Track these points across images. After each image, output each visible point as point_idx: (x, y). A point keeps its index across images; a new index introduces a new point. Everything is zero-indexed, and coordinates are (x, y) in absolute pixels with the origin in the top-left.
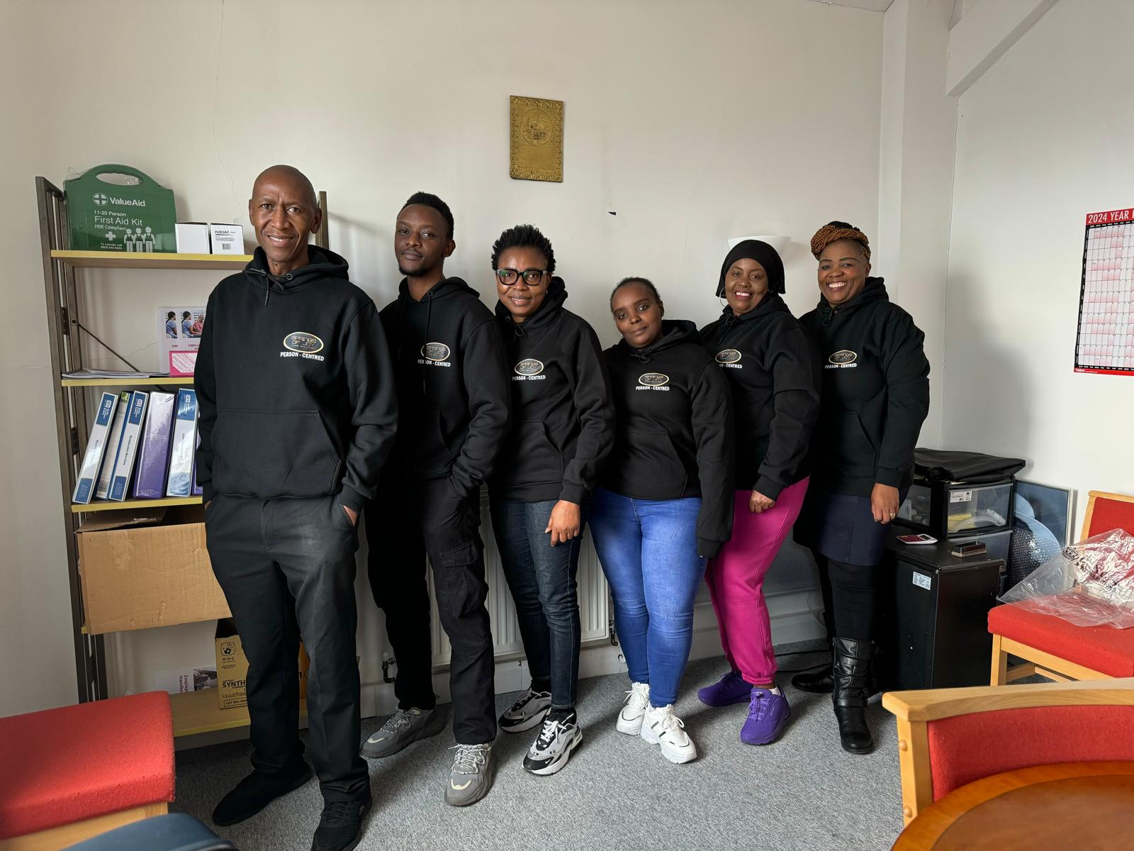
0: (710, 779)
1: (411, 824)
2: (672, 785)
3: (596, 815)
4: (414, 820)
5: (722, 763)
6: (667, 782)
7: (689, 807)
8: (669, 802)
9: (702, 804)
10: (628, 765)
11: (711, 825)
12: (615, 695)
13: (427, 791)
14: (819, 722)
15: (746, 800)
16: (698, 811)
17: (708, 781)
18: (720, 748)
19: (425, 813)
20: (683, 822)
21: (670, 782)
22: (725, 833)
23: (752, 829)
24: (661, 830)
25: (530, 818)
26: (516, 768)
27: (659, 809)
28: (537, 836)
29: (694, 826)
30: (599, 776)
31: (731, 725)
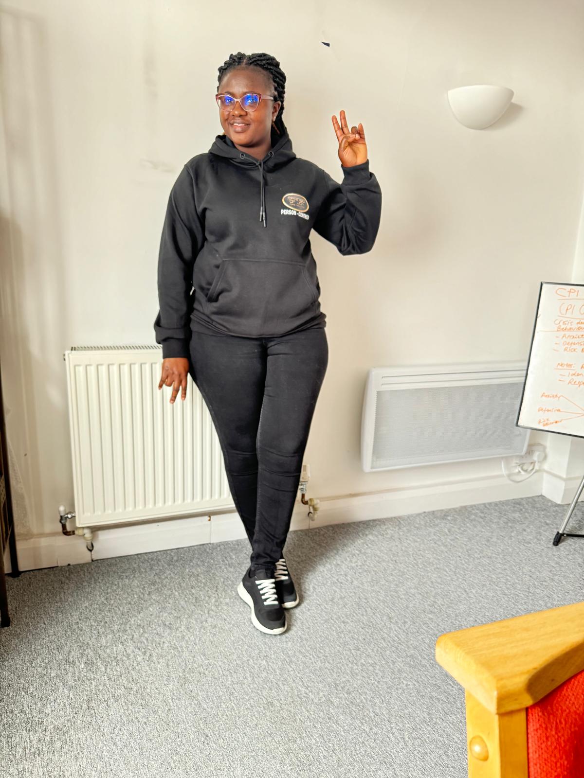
0: (394, 663)
1: (52, 711)
2: (352, 668)
3: (265, 709)
4: (56, 705)
5: (407, 642)
6: (347, 665)
7: (370, 701)
8: (349, 693)
9: (384, 697)
10: (306, 640)
11: (394, 730)
12: (301, 553)
13: (83, 666)
14: (505, 594)
15: (434, 694)
16: (380, 708)
17: (392, 666)
18: (405, 622)
19: (71, 696)
20: (362, 723)
21: (350, 665)
22: (410, 744)
23: (441, 739)
24: (337, 734)
25: (189, 709)
26: (187, 638)
27: (336, 701)
28: (192, 736)
29: (375, 730)
30: (275, 652)
31: (416, 595)
